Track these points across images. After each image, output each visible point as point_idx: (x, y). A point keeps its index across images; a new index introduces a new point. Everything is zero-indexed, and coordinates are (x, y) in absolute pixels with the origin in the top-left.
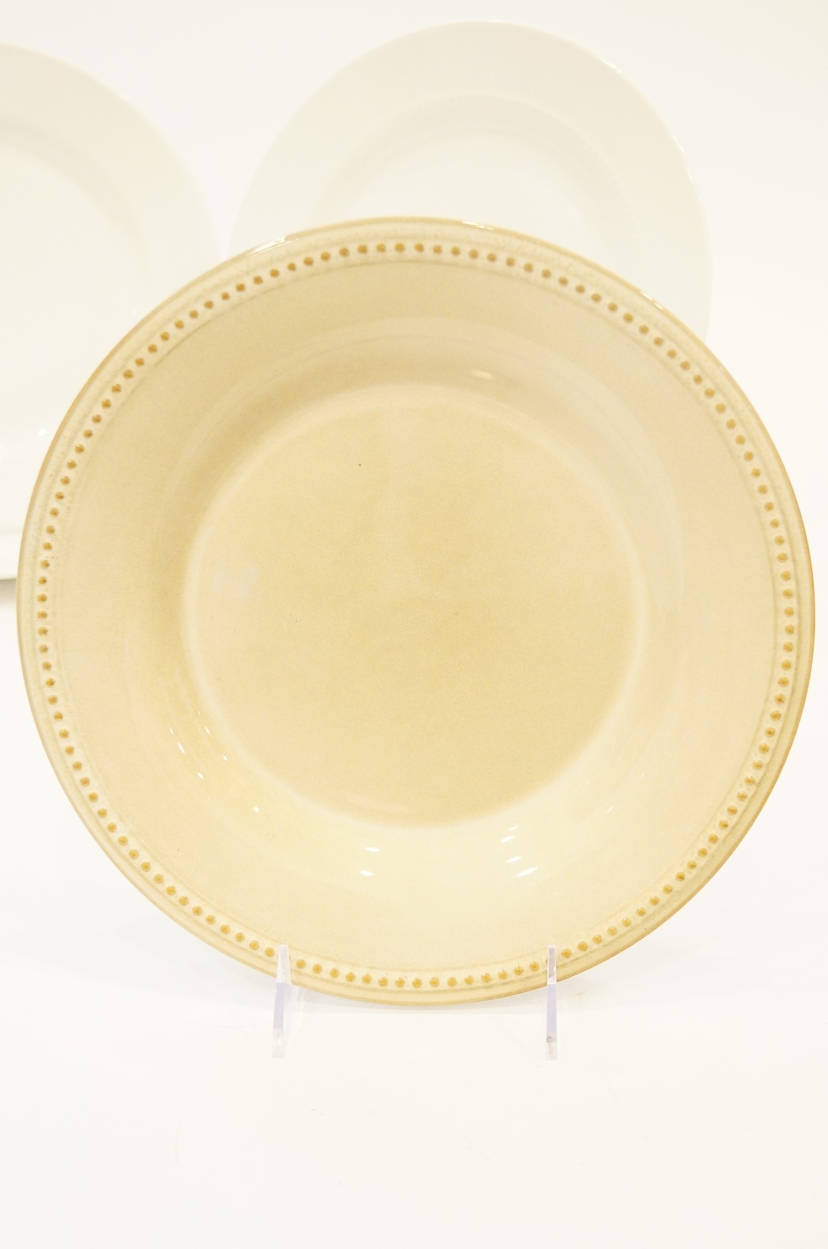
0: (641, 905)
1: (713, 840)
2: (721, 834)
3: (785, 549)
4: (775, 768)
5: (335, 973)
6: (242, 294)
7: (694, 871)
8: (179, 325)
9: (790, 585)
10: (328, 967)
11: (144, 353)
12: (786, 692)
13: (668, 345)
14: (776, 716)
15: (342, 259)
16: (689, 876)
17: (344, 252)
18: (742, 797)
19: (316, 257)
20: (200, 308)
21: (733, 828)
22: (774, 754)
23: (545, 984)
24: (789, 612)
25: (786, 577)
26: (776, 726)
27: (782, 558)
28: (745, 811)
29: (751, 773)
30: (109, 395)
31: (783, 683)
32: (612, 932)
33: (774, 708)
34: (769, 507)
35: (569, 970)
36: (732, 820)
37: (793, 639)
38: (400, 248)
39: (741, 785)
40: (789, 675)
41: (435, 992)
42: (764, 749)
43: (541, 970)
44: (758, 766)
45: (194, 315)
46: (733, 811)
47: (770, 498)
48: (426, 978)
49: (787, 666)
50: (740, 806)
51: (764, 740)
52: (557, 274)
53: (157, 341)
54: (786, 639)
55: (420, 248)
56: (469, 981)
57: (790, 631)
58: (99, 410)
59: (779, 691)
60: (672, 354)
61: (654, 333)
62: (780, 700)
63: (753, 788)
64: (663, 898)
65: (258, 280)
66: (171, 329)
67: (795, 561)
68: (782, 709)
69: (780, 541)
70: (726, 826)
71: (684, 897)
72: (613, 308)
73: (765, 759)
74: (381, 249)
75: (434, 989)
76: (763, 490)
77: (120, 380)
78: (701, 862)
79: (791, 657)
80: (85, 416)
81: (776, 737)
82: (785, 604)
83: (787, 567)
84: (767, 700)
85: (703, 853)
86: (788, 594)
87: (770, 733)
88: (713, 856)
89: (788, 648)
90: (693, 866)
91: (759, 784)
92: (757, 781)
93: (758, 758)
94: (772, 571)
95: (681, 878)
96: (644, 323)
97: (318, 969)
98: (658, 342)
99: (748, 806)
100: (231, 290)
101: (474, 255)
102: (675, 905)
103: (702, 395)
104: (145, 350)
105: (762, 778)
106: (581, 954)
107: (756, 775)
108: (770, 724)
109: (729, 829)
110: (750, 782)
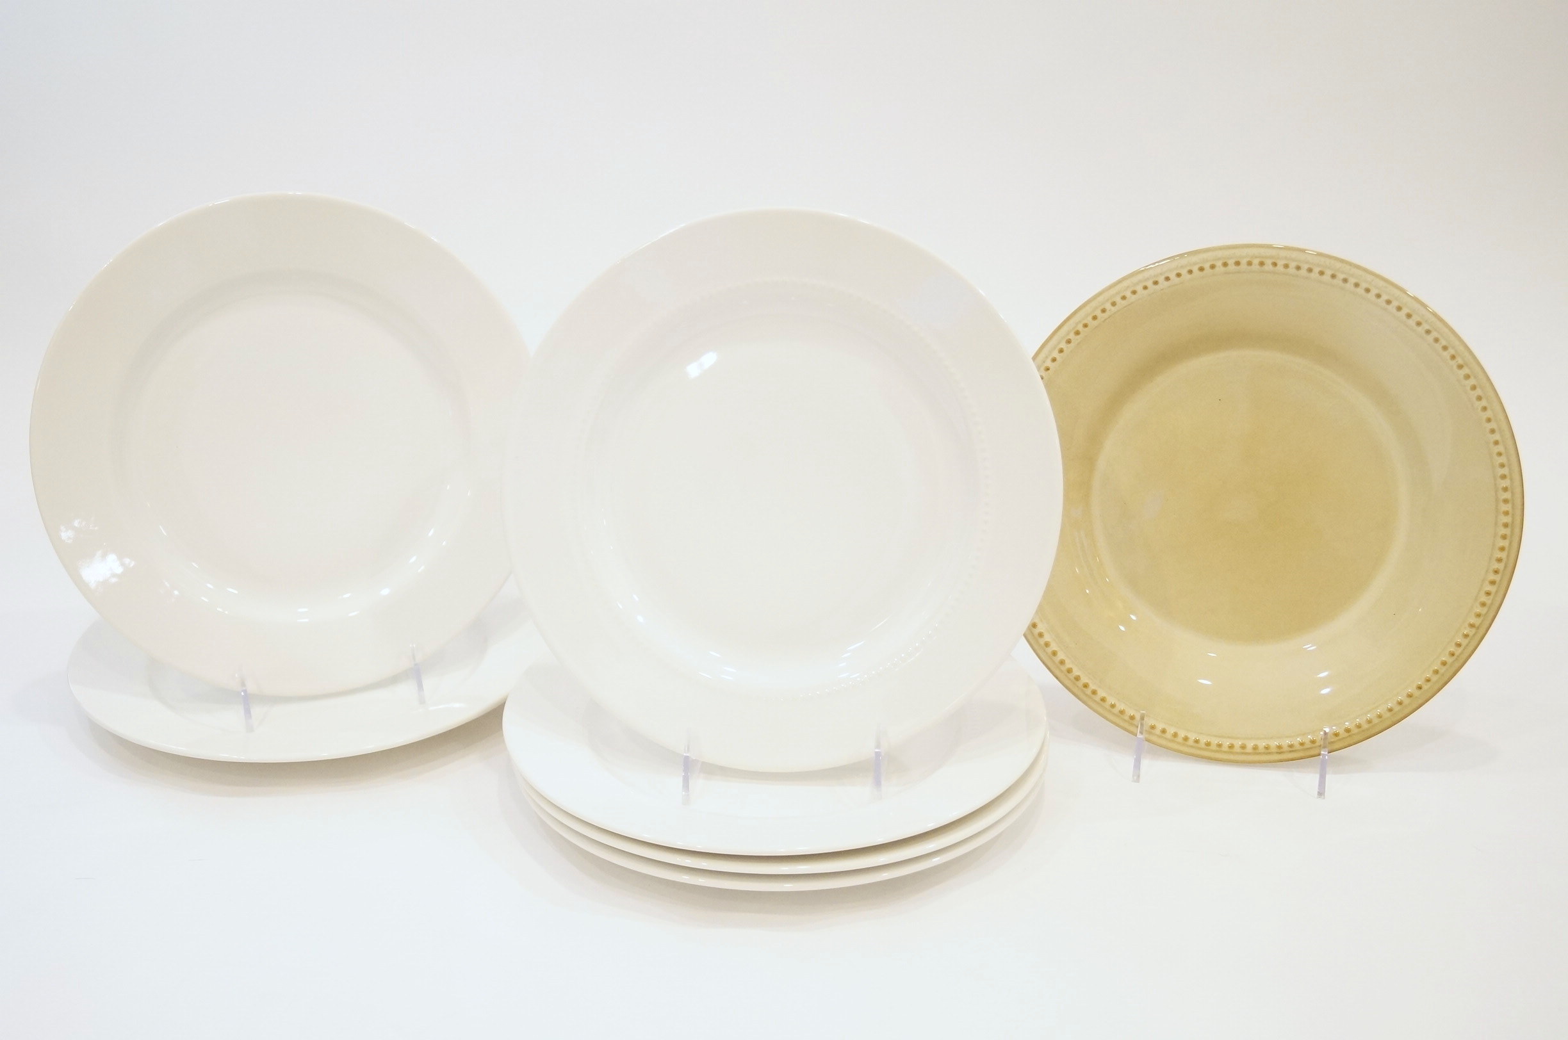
0: (1390, 705)
1: (1444, 663)
2: (1450, 660)
3: (1505, 471)
4: (1490, 618)
5: (1175, 735)
6: (1156, 287)
7: (1429, 684)
8: (1114, 304)
9: (1507, 495)
10: (1171, 731)
11: (1089, 320)
12: (1501, 566)
13: (1434, 334)
14: (1493, 583)
15: (1223, 269)
16: (1426, 687)
17: (1225, 264)
18: (1466, 636)
19: (1207, 266)
20: (1128, 294)
21: (1458, 656)
22: (1490, 608)
23: (1319, 755)
24: (1506, 513)
25: (1505, 489)
26: (1492, 589)
27: (1504, 477)
28: (1467, 645)
29: (1473, 620)
30: (1063, 345)
31: (1499, 560)
32: (1369, 722)
33: (1492, 577)
34: (1496, 443)
35: (1336, 746)
36: (1458, 651)
37: (1507, 531)
38: (1262, 264)
39: (1465, 628)
40: (1503, 555)
41: (1243, 753)
42: (1483, 604)
43: (1317, 744)
44: (1478, 615)
45: (1124, 298)
46: (1459, 645)
47: (1497, 437)
48: (1238, 743)
49: (1502, 549)
50: (1464, 642)
51: (1483, 598)
52: (1364, 285)
53: (1098, 313)
54: (1503, 531)
55: (1275, 264)
56: (1267, 748)
57: (1506, 525)
58: (1055, 354)
59: (1496, 566)
60: (1436, 340)
61: (1426, 326)
62: (1496, 572)
63: (1474, 630)
64: (1407, 701)
65: (1167, 279)
66: (1108, 306)
67: (1511, 479)
68: (1497, 578)
69: (1502, 466)
70: (1453, 655)
71: (1420, 701)
72: (1399, 309)
73: (1484, 611)
74: (1250, 263)
75: (1242, 751)
76: (1493, 431)
77: (1072, 336)
78: (1435, 678)
79: (1505, 543)
80: (1047, 357)
81: (1491, 597)
82: (1504, 507)
83: (1505, 483)
84: (1487, 571)
85: (1436, 672)
86: (1506, 501)
87: (1488, 594)
88: (1443, 675)
89: (1504, 537)
90: (1428, 680)
91: (1478, 628)
92: (1477, 625)
93: (1479, 610)
94: (1495, 484)
95: (1420, 688)
96: (1419, 319)
97: (1164, 731)
98: (1428, 332)
99: (1469, 642)
100: (1149, 284)
101: (1310, 270)
102: (1414, 706)
103: (1455, 367)
104: (1090, 318)
105: (1481, 624)
106: (1347, 734)
107: (1477, 621)
108: (1489, 588)
109: (1455, 657)
110: (1472, 626)
